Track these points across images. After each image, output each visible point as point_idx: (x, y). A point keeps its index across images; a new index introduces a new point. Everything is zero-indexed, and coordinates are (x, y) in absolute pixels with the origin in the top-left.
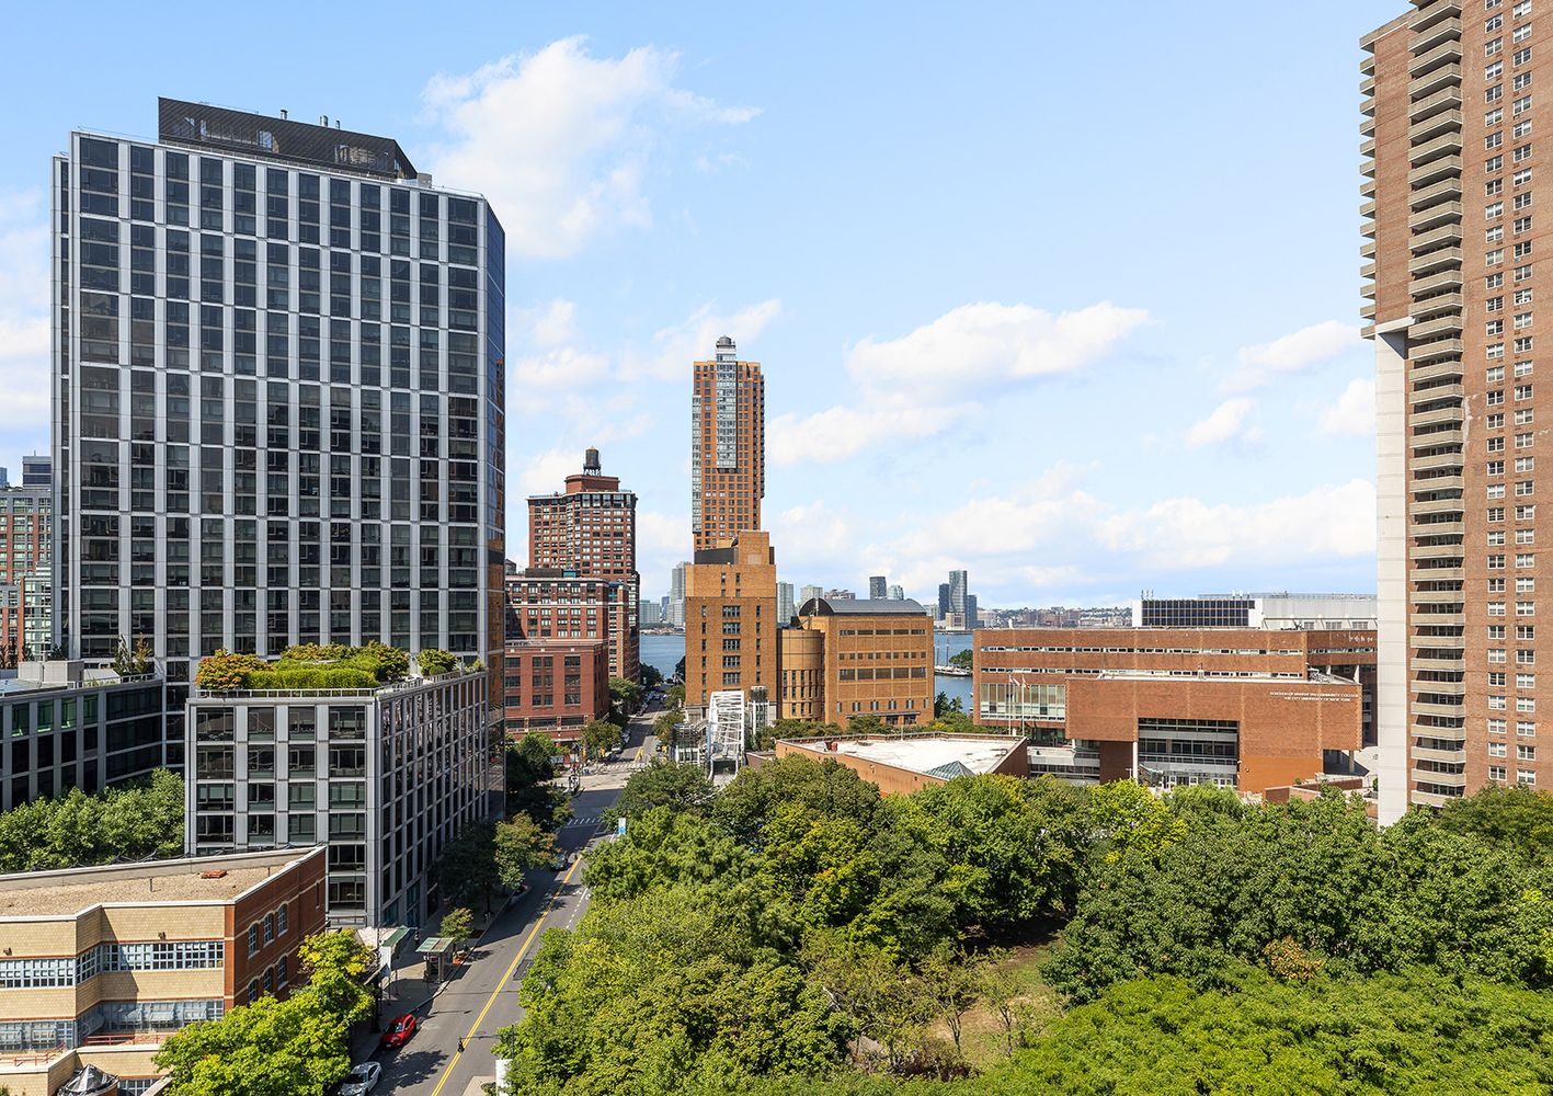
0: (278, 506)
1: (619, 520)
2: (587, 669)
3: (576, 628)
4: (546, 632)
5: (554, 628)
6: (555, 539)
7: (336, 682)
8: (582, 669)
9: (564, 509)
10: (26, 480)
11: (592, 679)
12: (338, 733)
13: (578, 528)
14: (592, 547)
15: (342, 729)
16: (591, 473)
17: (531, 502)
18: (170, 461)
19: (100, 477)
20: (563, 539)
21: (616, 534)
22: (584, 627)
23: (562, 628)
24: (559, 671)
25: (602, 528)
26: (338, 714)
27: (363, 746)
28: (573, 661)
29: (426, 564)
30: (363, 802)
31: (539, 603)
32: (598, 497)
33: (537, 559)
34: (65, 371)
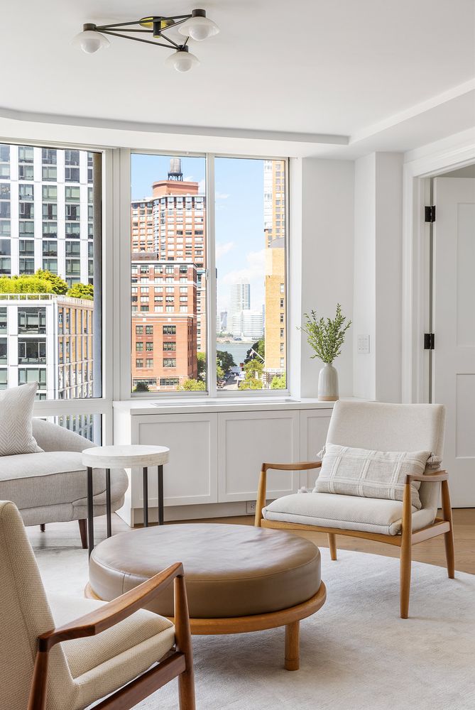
1: (199, 220)
2: (182, 337)
3: (170, 304)
4: (145, 307)
5: (151, 304)
6: (143, 238)
7: (22, 288)
8: (177, 337)
9: (151, 212)
11: (187, 346)
12: (23, 328)
13: (163, 228)
14: (176, 244)
15: (28, 326)
16: (175, 179)
20: (150, 238)
21: (196, 233)
22: (177, 303)
23: (158, 303)
24: (158, 339)
25: (185, 227)
26: (24, 312)
27: (44, 340)
28: (169, 330)
29: (70, 218)
30: (45, 384)
31: (139, 282)
32: (181, 200)
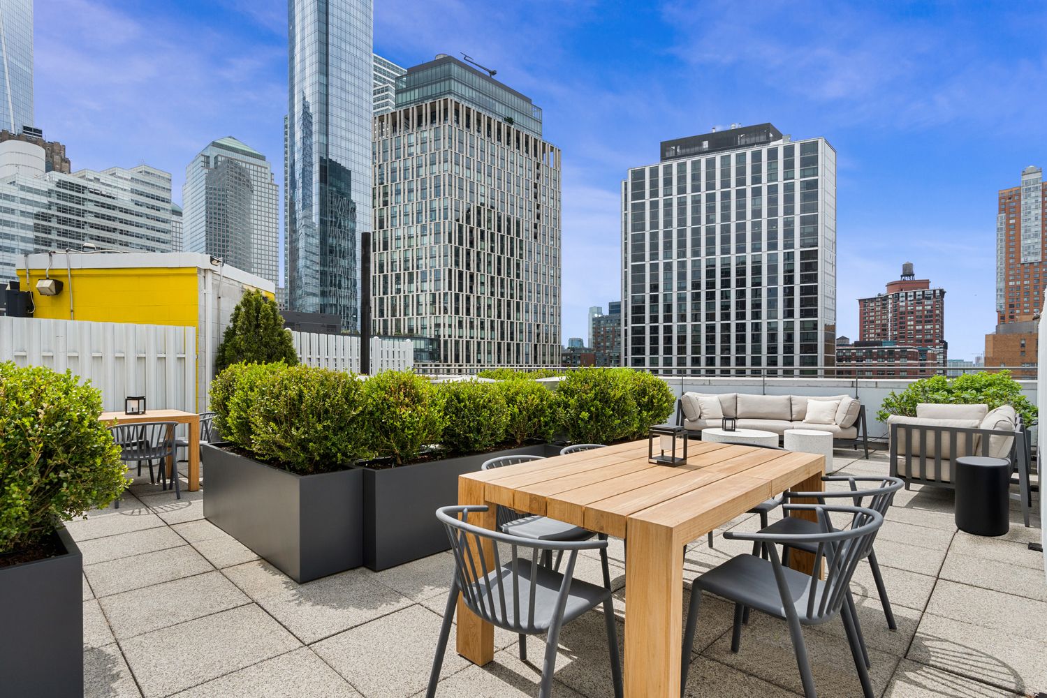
0: (711, 317)
1: (930, 307)
9: (885, 304)
10: (611, 312)
16: (907, 278)
17: (860, 300)
18: (665, 300)
19: (638, 309)
31: (863, 362)
32: (914, 294)
33: (865, 335)
34: (626, 267)
